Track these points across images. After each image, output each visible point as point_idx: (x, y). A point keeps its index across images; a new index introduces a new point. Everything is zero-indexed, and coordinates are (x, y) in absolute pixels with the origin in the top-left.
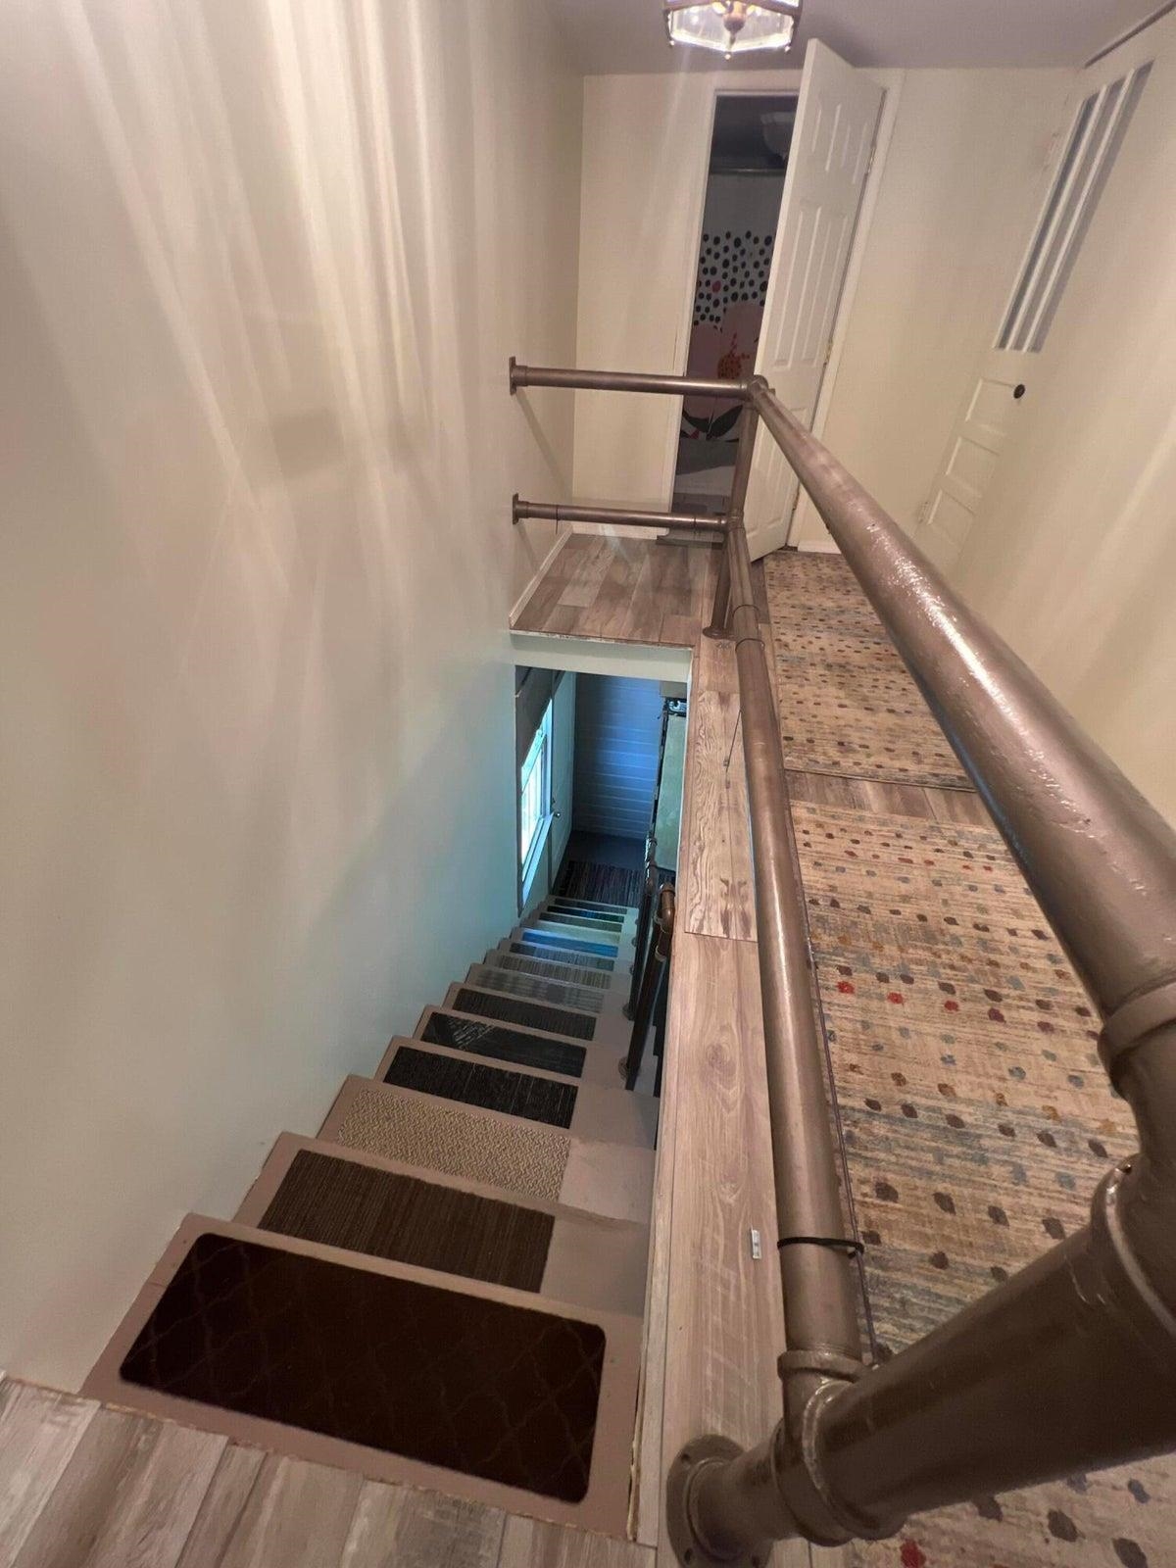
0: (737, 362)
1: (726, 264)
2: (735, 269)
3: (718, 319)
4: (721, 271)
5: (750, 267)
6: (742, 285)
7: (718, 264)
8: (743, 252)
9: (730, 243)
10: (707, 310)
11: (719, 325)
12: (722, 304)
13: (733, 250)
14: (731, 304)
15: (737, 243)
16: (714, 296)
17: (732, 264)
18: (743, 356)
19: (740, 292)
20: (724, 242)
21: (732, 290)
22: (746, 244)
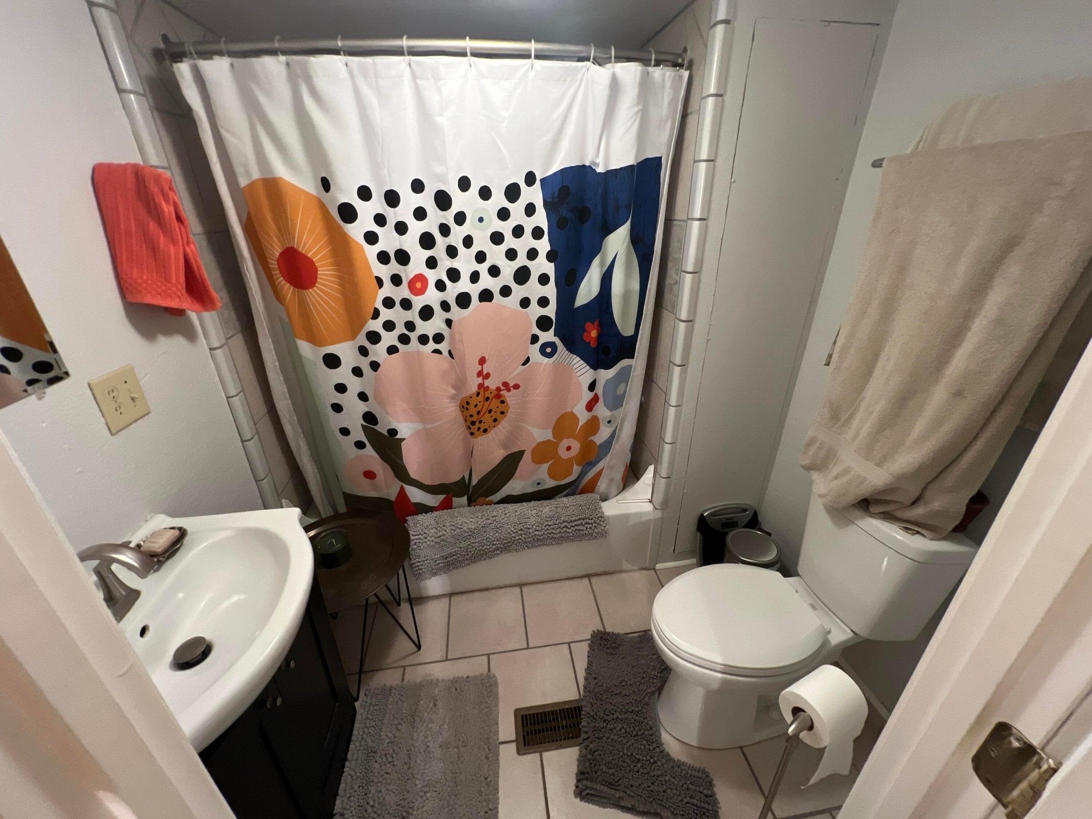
0: (498, 396)
1: (427, 241)
2: (452, 252)
3: (439, 338)
4: (419, 256)
5: (482, 242)
6: (475, 277)
7: (410, 242)
8: (460, 218)
9: (426, 200)
10: (410, 326)
11: (443, 347)
12: (439, 313)
13: (435, 216)
14: (456, 312)
15: (443, 200)
16: (419, 302)
17: (441, 242)
18: (506, 384)
19: (474, 291)
20: (410, 201)
21: (453, 290)
22: (460, 201)
